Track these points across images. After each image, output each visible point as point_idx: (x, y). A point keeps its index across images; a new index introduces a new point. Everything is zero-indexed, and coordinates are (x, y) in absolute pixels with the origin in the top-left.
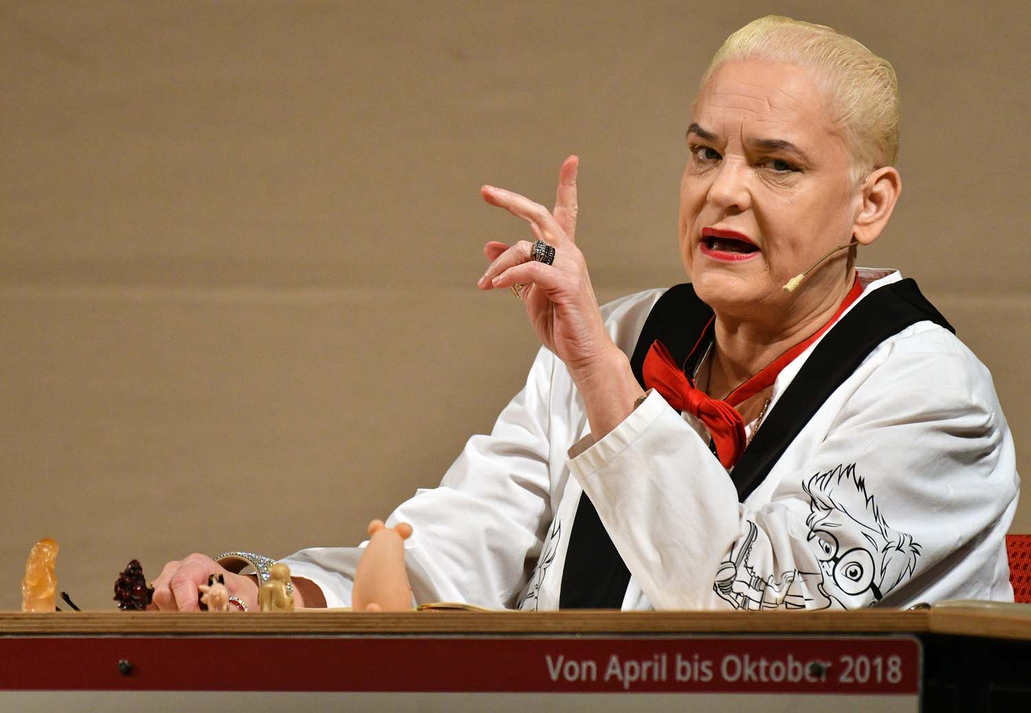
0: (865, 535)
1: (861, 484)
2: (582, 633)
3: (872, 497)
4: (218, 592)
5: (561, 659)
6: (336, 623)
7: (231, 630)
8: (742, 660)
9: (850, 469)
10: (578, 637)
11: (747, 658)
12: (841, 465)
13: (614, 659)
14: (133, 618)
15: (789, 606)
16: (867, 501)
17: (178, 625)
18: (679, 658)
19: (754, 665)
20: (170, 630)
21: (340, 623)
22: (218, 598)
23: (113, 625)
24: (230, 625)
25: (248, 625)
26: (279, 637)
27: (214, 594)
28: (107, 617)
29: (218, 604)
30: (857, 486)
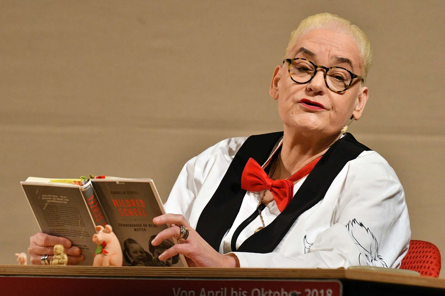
1: (361, 225)
2: (189, 278)
3: (368, 228)
4: (22, 257)
5: (179, 289)
7: (31, 274)
8: (261, 290)
9: (354, 221)
10: (187, 279)
11: (263, 289)
12: (350, 221)
13: (203, 289)
16: (367, 231)
18: (232, 289)
19: (266, 293)
21: (80, 271)
22: (22, 260)
25: (38, 271)
26: (52, 277)
27: (21, 258)
29: (23, 262)
30: (361, 226)
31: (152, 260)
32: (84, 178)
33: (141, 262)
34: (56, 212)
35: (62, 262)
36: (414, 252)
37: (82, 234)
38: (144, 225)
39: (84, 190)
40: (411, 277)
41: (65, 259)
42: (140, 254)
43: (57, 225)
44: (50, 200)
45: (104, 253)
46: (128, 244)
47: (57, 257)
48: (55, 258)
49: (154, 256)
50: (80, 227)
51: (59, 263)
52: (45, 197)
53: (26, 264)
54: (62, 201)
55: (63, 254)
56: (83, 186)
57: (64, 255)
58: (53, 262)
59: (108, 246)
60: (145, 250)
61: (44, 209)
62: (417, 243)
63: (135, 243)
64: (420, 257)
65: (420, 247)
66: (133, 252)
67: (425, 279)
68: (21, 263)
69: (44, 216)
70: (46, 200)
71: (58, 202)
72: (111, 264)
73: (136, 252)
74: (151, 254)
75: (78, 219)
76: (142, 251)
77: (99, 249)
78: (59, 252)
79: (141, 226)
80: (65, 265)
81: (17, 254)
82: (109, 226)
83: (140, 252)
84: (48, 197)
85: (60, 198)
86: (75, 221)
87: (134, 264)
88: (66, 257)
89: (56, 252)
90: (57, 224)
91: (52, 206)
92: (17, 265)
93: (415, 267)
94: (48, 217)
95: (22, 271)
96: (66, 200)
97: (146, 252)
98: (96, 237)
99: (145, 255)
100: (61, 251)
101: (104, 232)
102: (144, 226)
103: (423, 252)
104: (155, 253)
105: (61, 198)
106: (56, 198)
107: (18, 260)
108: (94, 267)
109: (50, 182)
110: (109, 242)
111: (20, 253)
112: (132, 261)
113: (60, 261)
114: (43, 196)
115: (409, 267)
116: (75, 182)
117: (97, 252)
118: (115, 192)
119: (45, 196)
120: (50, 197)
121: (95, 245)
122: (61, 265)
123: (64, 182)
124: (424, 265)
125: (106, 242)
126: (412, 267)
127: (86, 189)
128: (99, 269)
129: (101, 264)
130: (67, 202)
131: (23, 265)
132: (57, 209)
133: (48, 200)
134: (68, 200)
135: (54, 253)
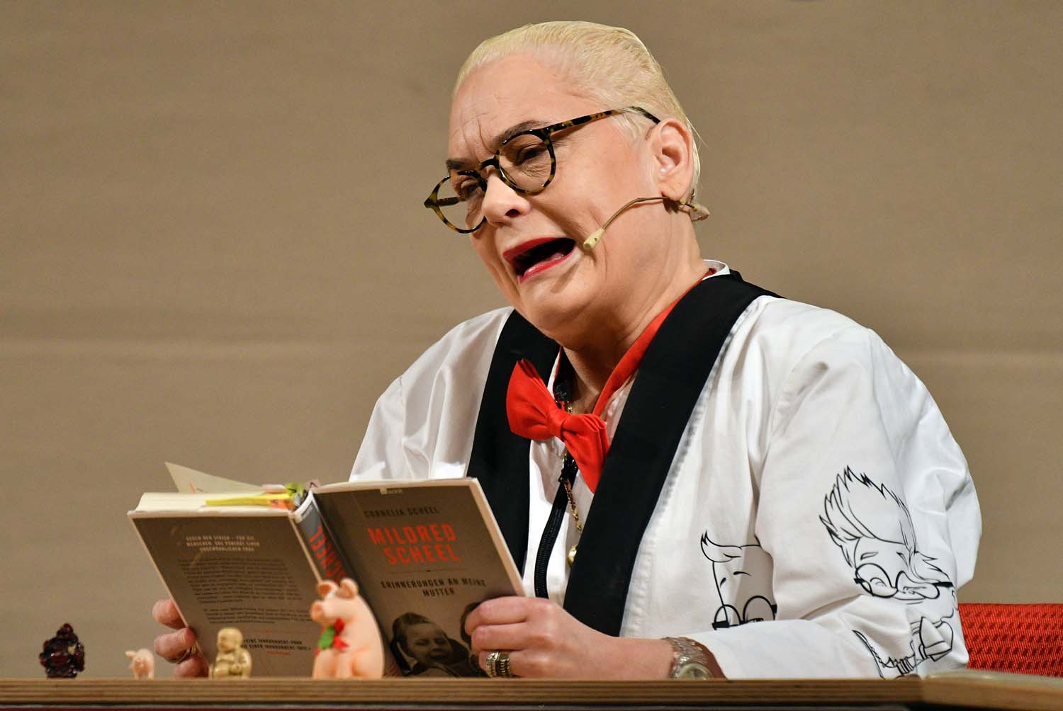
0: (900, 554)
1: (866, 480)
3: (882, 485)
4: (142, 659)
6: (276, 691)
9: (848, 472)
12: (838, 475)
14: (57, 686)
15: (935, 657)
16: (882, 492)
17: (106, 693)
20: (99, 699)
21: (282, 691)
22: (142, 665)
24: (164, 693)
25: (182, 694)
27: (138, 661)
28: (35, 684)
29: (144, 671)
30: (865, 483)
31: (468, 658)
33: (436, 664)
34: (223, 571)
35: (239, 671)
37: (290, 617)
38: (449, 580)
39: (300, 519)
41: (244, 661)
42: (435, 646)
43: (222, 599)
44: (209, 546)
45: (338, 645)
46: (403, 625)
47: (226, 657)
48: (222, 661)
50: (286, 599)
51: (232, 673)
52: (193, 541)
53: (151, 676)
54: (241, 547)
55: (242, 650)
56: (296, 510)
57: (242, 652)
58: (217, 670)
59: (349, 629)
60: (450, 636)
61: (191, 567)
63: (425, 622)
66: (418, 644)
68: (140, 675)
69: (190, 582)
70: (197, 548)
71: (229, 549)
72: (355, 672)
73: (425, 642)
75: (283, 584)
76: (441, 639)
77: (327, 638)
78: (230, 645)
79: (442, 583)
80: (244, 678)
81: (129, 653)
82: (350, 583)
83: (436, 641)
84: (202, 540)
85: (235, 540)
86: (275, 588)
87: (419, 670)
88: (247, 656)
89: (223, 646)
90: (225, 597)
91: (212, 559)
92: (132, 679)
95: (141, 693)
96: (253, 543)
97: (453, 642)
98: (319, 608)
99: (448, 647)
100: (236, 642)
101: (339, 595)
102: (450, 582)
105: (239, 540)
106: (224, 541)
107: (132, 666)
108: (315, 682)
109: (204, 506)
110: (350, 619)
111: (136, 649)
112: (412, 663)
113: (234, 667)
114: (188, 538)
116: (274, 501)
117: (322, 643)
118: (377, 512)
119: (194, 538)
120: (208, 540)
121: (317, 627)
122: (236, 678)
125: (344, 617)
127: (303, 518)
128: (330, 685)
129: (333, 673)
130: (254, 547)
131: (143, 679)
132: (226, 565)
133: (203, 546)
134: (258, 544)
135: (220, 648)
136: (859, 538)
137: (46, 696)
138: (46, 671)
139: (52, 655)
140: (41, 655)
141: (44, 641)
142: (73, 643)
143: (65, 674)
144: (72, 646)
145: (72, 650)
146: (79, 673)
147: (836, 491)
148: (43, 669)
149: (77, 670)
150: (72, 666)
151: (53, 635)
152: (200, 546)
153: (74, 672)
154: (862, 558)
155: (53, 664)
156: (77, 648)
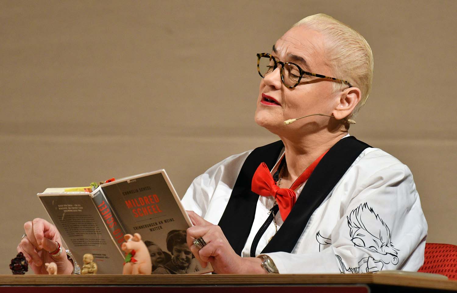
0: (374, 241)
1: (372, 210)
2: (217, 285)
3: (378, 215)
9: (365, 205)
12: (361, 204)
14: (16, 278)
16: (376, 217)
20: (34, 283)
22: (52, 270)
23: (7, 281)
24: (61, 281)
27: (50, 267)
28: (6, 277)
30: (370, 211)
32: (94, 185)
34: (74, 221)
35: (92, 271)
36: (441, 255)
37: (99, 243)
39: (94, 197)
40: (439, 282)
41: (94, 268)
44: (66, 210)
45: (133, 261)
47: (87, 266)
48: (85, 267)
49: (173, 254)
50: (97, 235)
51: (89, 273)
52: (61, 207)
53: (55, 273)
54: (77, 209)
56: (92, 192)
57: (93, 264)
58: (83, 271)
59: (137, 254)
60: (163, 250)
61: (62, 219)
62: (444, 247)
63: (153, 245)
64: (447, 261)
65: (447, 250)
67: (452, 283)
68: (51, 273)
69: (64, 226)
71: (74, 211)
72: (140, 272)
73: (154, 255)
74: (170, 253)
75: (94, 227)
76: (160, 253)
77: (128, 258)
78: (88, 260)
79: (156, 224)
80: (94, 274)
81: (46, 265)
82: (138, 235)
84: (64, 207)
85: (75, 207)
86: (92, 229)
88: (95, 266)
89: (86, 261)
90: (77, 234)
91: (69, 216)
93: (443, 270)
94: (68, 227)
96: (80, 208)
97: (164, 253)
98: (125, 246)
99: (163, 256)
100: (91, 260)
101: (133, 240)
102: (160, 223)
103: (450, 256)
104: (174, 251)
106: (71, 207)
107: (48, 269)
109: (64, 192)
110: (138, 250)
111: (49, 263)
113: (90, 270)
114: (59, 206)
115: (436, 271)
116: (85, 189)
117: (126, 261)
120: (66, 207)
122: (91, 275)
123: (76, 190)
124: (451, 269)
125: (135, 250)
126: (439, 271)
127: (95, 196)
129: (131, 273)
130: (82, 210)
131: (53, 275)
132: (74, 218)
133: (65, 210)
134: (82, 208)
135: (84, 262)
136: (360, 228)
137: (12, 282)
138: (12, 272)
139: (15, 265)
140: (10, 265)
141: (11, 259)
142: (23, 260)
143: (21, 273)
144: (23, 261)
145: (23, 263)
146: (26, 272)
147: (358, 209)
148: (11, 271)
149: (25, 271)
150: (23, 270)
151: (15, 257)
152: (64, 210)
153: (24, 272)
154: (357, 235)
155: (15, 269)
156: (25, 262)
